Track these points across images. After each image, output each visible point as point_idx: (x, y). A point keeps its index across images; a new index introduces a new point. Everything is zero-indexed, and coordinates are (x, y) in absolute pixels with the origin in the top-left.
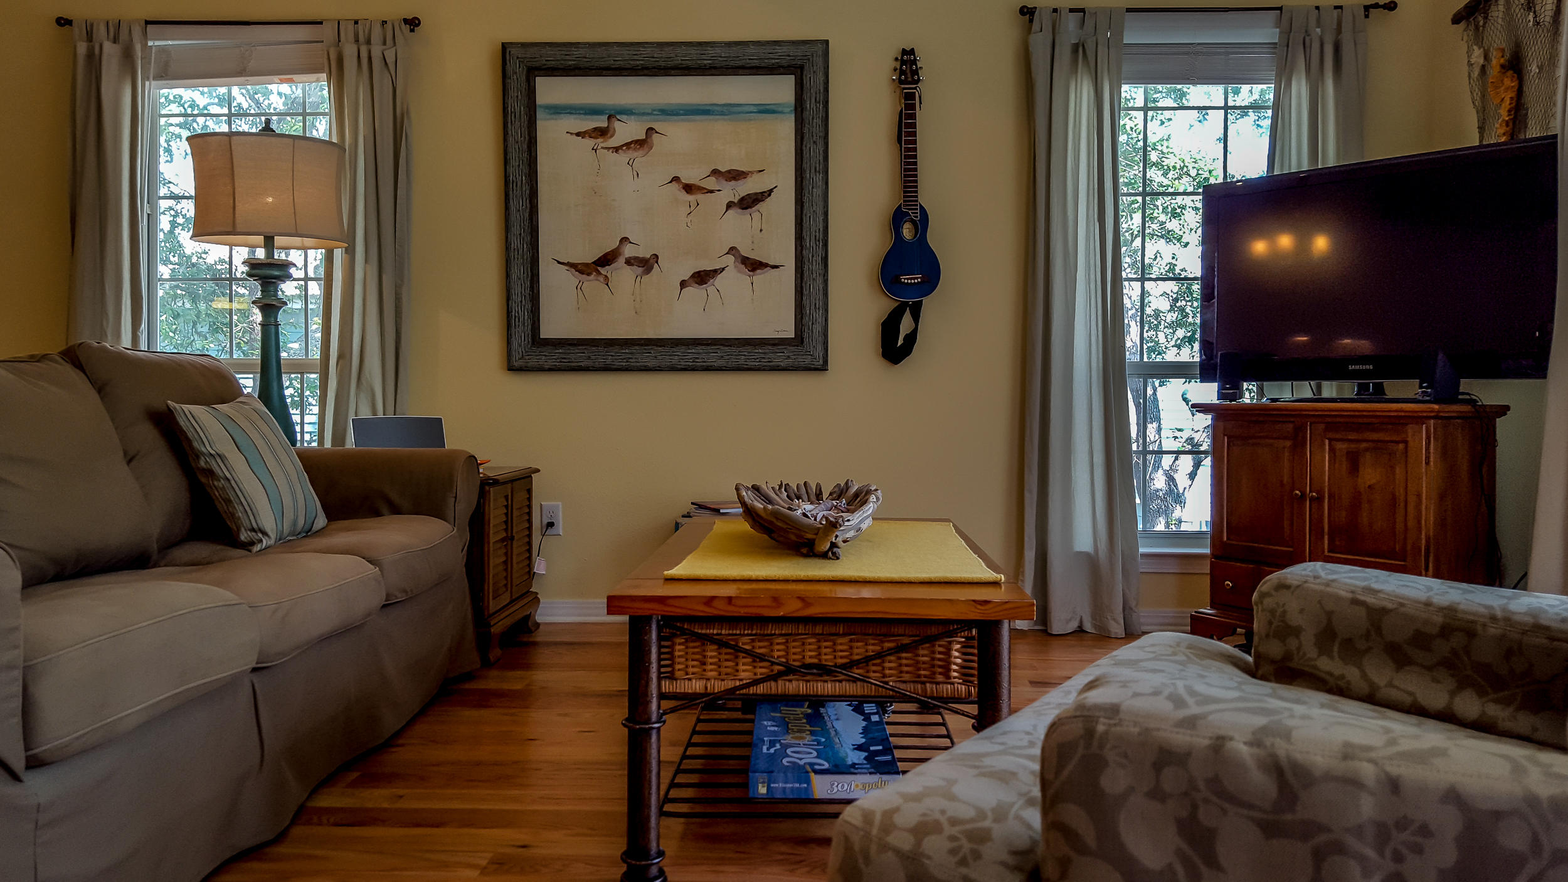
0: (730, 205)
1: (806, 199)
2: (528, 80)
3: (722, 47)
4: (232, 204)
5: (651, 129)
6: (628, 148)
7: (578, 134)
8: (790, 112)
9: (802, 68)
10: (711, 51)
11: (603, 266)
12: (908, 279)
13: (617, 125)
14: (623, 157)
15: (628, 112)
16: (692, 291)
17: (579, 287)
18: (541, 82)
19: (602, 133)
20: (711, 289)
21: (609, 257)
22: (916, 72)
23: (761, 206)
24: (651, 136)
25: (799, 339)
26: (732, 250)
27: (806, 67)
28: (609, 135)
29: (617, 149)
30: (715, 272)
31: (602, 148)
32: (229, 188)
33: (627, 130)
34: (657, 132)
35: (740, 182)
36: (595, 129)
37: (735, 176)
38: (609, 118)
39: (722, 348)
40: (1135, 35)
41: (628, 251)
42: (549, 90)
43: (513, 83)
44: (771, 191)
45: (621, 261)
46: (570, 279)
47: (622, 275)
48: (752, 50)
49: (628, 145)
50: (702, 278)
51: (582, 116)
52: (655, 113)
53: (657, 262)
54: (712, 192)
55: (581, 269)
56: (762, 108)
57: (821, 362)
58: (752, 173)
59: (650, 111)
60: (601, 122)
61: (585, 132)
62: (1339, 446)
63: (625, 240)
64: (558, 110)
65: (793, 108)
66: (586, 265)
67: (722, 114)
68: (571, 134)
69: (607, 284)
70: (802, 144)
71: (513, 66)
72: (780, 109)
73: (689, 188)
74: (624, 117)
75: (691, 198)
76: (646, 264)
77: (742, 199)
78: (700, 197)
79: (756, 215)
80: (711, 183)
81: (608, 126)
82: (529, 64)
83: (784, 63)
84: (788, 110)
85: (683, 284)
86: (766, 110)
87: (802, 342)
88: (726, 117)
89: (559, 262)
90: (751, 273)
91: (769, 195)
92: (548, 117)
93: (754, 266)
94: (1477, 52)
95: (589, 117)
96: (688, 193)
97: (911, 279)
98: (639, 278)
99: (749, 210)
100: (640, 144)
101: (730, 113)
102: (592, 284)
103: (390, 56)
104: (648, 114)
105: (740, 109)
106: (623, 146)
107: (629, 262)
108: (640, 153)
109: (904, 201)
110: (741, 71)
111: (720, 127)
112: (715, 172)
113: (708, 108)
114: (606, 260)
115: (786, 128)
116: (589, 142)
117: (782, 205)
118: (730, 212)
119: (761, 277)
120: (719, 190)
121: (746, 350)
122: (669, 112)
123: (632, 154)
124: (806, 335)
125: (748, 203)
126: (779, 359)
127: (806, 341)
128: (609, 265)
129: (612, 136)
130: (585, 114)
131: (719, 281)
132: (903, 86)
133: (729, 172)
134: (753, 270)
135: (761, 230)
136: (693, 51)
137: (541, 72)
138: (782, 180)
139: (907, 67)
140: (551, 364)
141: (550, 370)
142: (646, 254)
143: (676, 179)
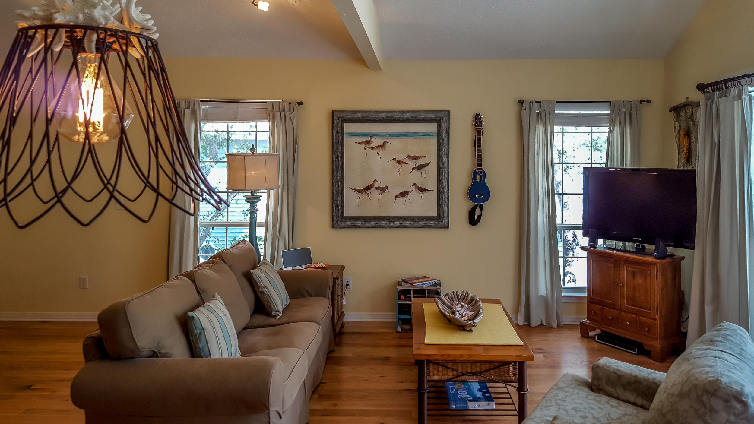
0: (414, 168)
1: (441, 167)
2: (342, 124)
3: (411, 113)
5: (386, 141)
6: (377, 148)
7: (359, 143)
8: (436, 136)
9: (440, 120)
10: (408, 114)
11: (367, 190)
12: (478, 196)
13: (373, 140)
14: (375, 151)
15: (377, 135)
16: (400, 199)
17: (359, 198)
18: (346, 125)
19: (368, 142)
20: (407, 199)
21: (370, 187)
22: (481, 122)
23: (425, 169)
24: (386, 144)
25: (439, 217)
26: (415, 185)
27: (442, 120)
28: (370, 143)
29: (373, 148)
30: (408, 192)
31: (368, 148)
32: (244, 174)
33: (377, 142)
34: (387, 142)
35: (417, 160)
36: (365, 141)
37: (416, 158)
39: (411, 220)
40: (560, 110)
41: (377, 185)
42: (349, 127)
43: (336, 125)
44: (429, 163)
45: (374, 188)
46: (355, 195)
47: (374, 193)
48: (422, 114)
49: (377, 147)
50: (403, 194)
51: (361, 137)
52: (387, 135)
53: (387, 189)
54: (407, 163)
55: (359, 191)
56: (425, 134)
57: (447, 225)
58: (422, 157)
59: (385, 135)
60: (368, 139)
61: (361, 142)
63: (375, 181)
64: (352, 135)
65: (437, 134)
66: (361, 190)
68: (357, 143)
69: (369, 197)
70: (440, 146)
71: (337, 119)
72: (432, 134)
73: (399, 162)
74: (376, 137)
75: (399, 166)
76: (383, 190)
77: (418, 166)
78: (403, 165)
79: (423, 172)
80: (407, 160)
81: (370, 140)
82: (342, 118)
83: (434, 118)
84: (435, 135)
85: (397, 197)
86: (427, 135)
87: (440, 218)
88: (412, 137)
89: (352, 189)
90: (421, 193)
91: (428, 165)
92: (348, 137)
93: (422, 190)
95: (363, 137)
96: (398, 164)
97: (480, 196)
98: (381, 194)
99: (421, 170)
100: (381, 146)
101: (414, 136)
102: (363, 196)
103: (292, 116)
104: (385, 136)
105: (417, 134)
106: (375, 147)
107: (377, 189)
108: (382, 150)
109: (477, 168)
110: (418, 121)
111: (410, 140)
112: (408, 157)
113: (406, 134)
114: (368, 188)
115: (434, 141)
116: (363, 146)
117: (433, 168)
118: (413, 171)
119: (425, 194)
120: (410, 163)
121: (419, 221)
122: (392, 135)
123: (378, 150)
124: (441, 216)
125: (420, 168)
126: (431, 224)
127: (441, 218)
128: (370, 190)
129: (371, 144)
131: (409, 195)
132: (476, 127)
133: (414, 156)
134: (422, 192)
135: (425, 177)
136: (401, 114)
137: (346, 121)
138: (433, 160)
139: (478, 120)
140: (348, 226)
141: (348, 228)
142: (383, 186)
143: (394, 159)
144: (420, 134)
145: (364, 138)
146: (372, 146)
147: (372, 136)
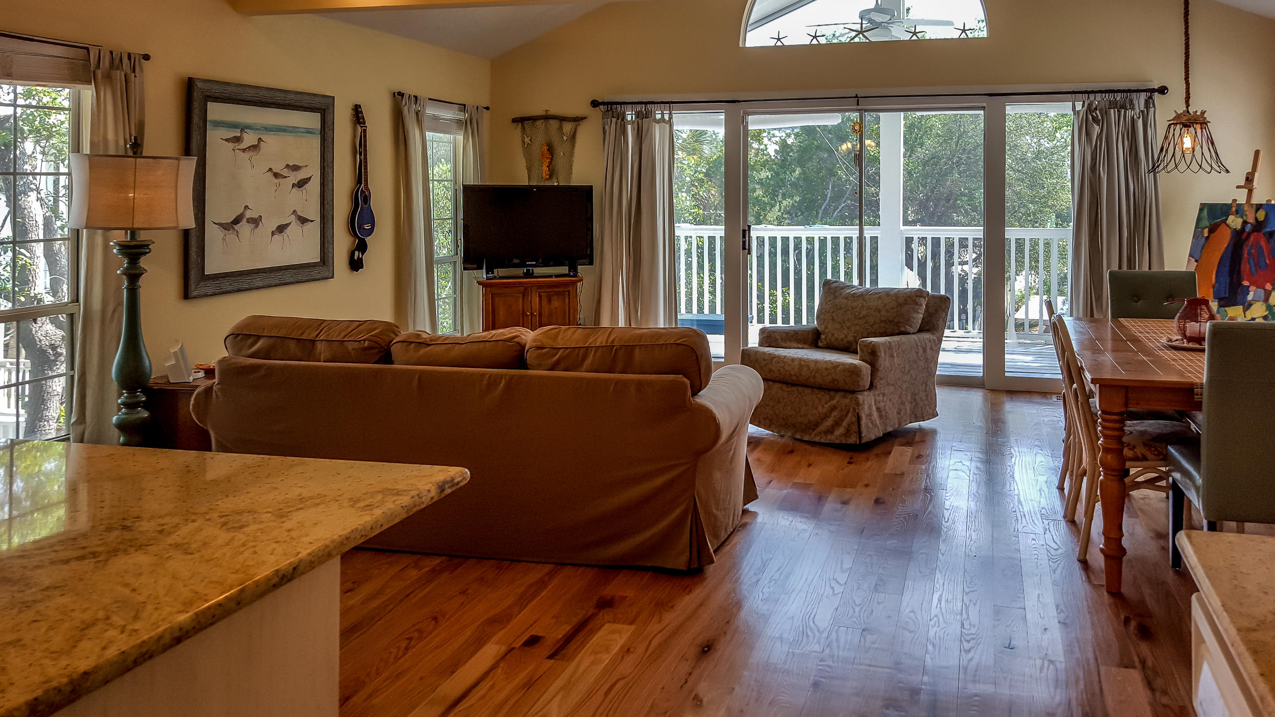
0: (293, 186)
1: (326, 183)
2: (203, 104)
3: (293, 94)
4: (174, 207)
5: (260, 138)
6: (249, 150)
7: (226, 140)
8: (319, 134)
9: (324, 111)
11: (235, 224)
13: (245, 135)
14: (246, 155)
15: (250, 127)
17: (224, 238)
18: (211, 106)
19: (237, 140)
20: (285, 235)
21: (239, 218)
22: (362, 118)
23: (306, 186)
24: (260, 143)
25: (323, 262)
26: (294, 212)
27: (326, 111)
29: (244, 150)
30: (288, 225)
31: (238, 149)
32: (173, 196)
33: (249, 139)
34: (262, 141)
35: (298, 172)
36: (235, 137)
37: (296, 168)
38: (242, 130)
40: (431, 111)
41: (248, 214)
42: (215, 111)
43: (197, 105)
44: (311, 177)
45: (245, 220)
49: (249, 148)
50: (281, 229)
51: (228, 129)
52: (262, 129)
53: (261, 220)
54: (285, 177)
56: (306, 130)
57: (332, 273)
58: (303, 167)
59: (260, 128)
60: (238, 133)
61: (230, 139)
62: (542, 294)
63: (245, 207)
64: (218, 124)
65: (320, 132)
66: (227, 224)
67: (291, 132)
68: (224, 139)
69: (237, 235)
70: (324, 151)
72: (314, 132)
73: (276, 175)
74: (248, 131)
75: (276, 181)
76: (257, 222)
77: (299, 182)
78: (281, 180)
79: (304, 191)
80: (285, 172)
81: (241, 136)
82: (206, 93)
83: (317, 106)
85: (273, 234)
86: (309, 132)
87: (324, 264)
88: (292, 134)
89: (215, 223)
90: (302, 225)
91: (311, 179)
92: (212, 128)
93: (303, 221)
94: (527, 140)
95: (232, 129)
96: (276, 178)
97: (368, 227)
98: (254, 230)
99: (301, 188)
100: (255, 148)
101: (294, 132)
104: (259, 130)
105: (298, 130)
106: (247, 148)
107: (248, 221)
108: (255, 153)
109: (364, 186)
110: (300, 109)
111: (290, 138)
112: (288, 166)
113: (285, 128)
114: (237, 220)
115: (317, 142)
116: (231, 145)
117: (314, 186)
118: (294, 190)
121: (301, 271)
122: (268, 129)
123: (251, 154)
124: (325, 259)
125: (301, 184)
126: (315, 273)
127: (326, 263)
128: (239, 224)
129: (242, 142)
130: (230, 127)
132: (361, 125)
133: (293, 165)
134: (303, 223)
135: (306, 200)
136: (281, 95)
137: (211, 99)
138: (314, 171)
139: (358, 115)
140: (211, 292)
141: (211, 295)
142: (256, 216)
143: (270, 170)
144: (301, 130)
145: (233, 131)
146: (244, 145)
147: (244, 128)
